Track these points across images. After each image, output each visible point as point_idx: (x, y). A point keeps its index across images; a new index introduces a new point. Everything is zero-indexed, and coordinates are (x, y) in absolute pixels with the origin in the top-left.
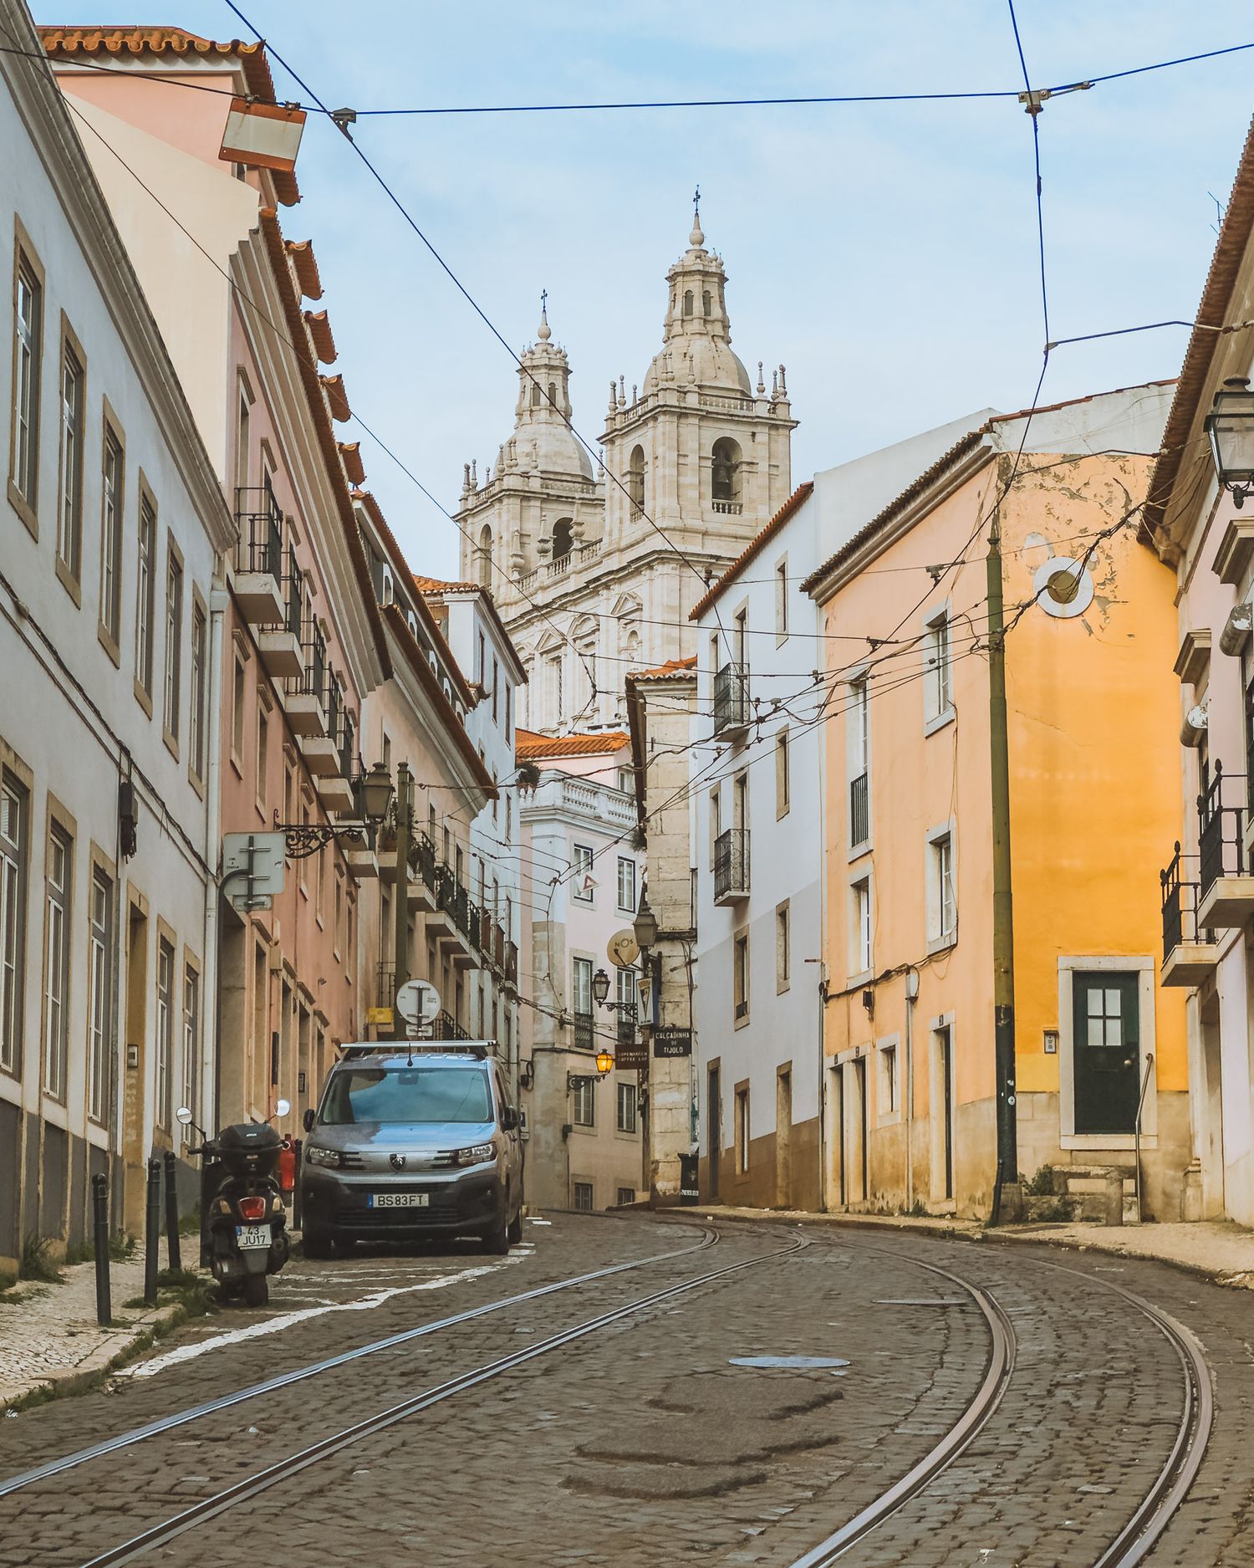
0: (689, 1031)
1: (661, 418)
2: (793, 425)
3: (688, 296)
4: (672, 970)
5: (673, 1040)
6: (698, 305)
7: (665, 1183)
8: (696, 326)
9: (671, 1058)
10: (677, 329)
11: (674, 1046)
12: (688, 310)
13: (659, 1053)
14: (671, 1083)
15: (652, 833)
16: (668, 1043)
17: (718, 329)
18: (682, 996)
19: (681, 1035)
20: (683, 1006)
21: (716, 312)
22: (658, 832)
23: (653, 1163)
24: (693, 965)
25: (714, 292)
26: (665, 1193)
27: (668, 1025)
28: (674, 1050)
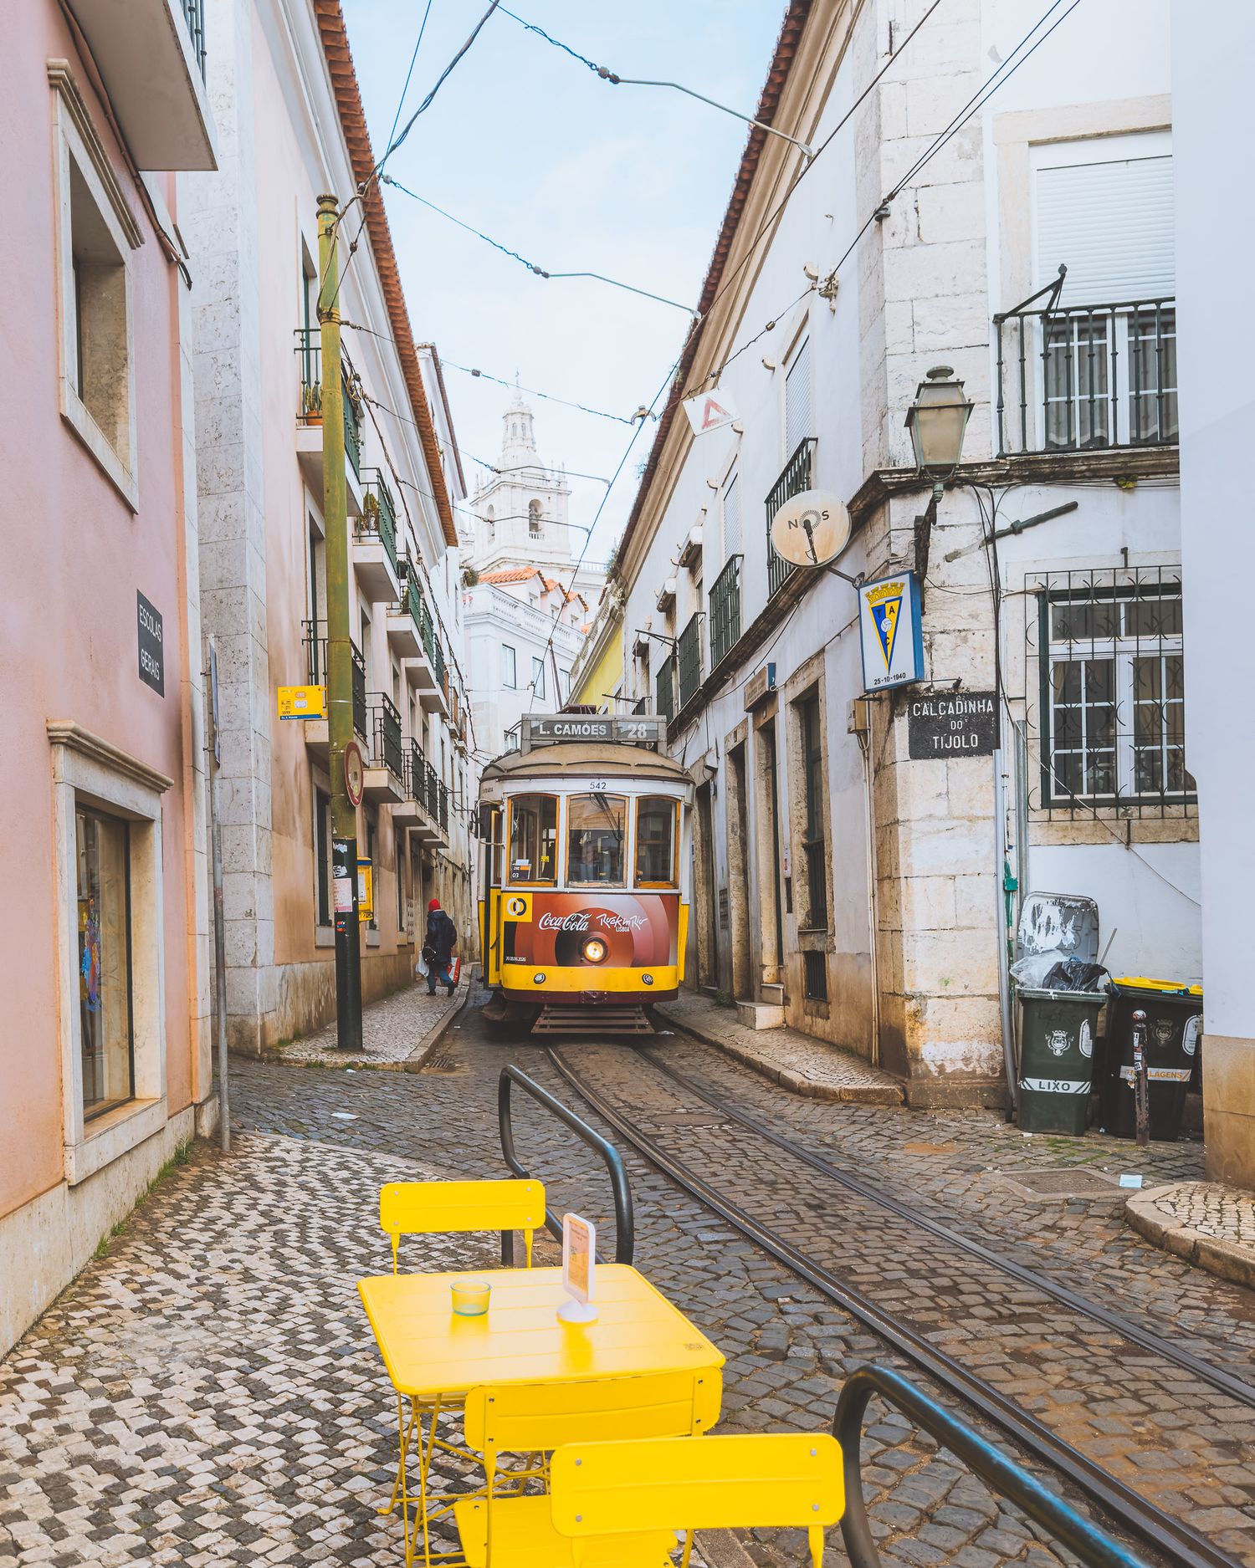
0: (995, 696)
1: (503, 488)
2: (568, 494)
3: (514, 426)
4: (949, 559)
5: (956, 717)
6: (519, 429)
7: (943, 1046)
8: (520, 441)
9: (952, 761)
10: (509, 443)
11: (956, 732)
12: (514, 434)
13: (921, 749)
14: (951, 816)
15: (896, 242)
16: (943, 727)
17: (529, 443)
18: (974, 616)
19: (972, 707)
20: (975, 640)
21: (528, 434)
22: (911, 238)
23: (911, 998)
24: (999, 543)
25: (527, 424)
26: (941, 1068)
27: (943, 685)
28: (957, 742)
